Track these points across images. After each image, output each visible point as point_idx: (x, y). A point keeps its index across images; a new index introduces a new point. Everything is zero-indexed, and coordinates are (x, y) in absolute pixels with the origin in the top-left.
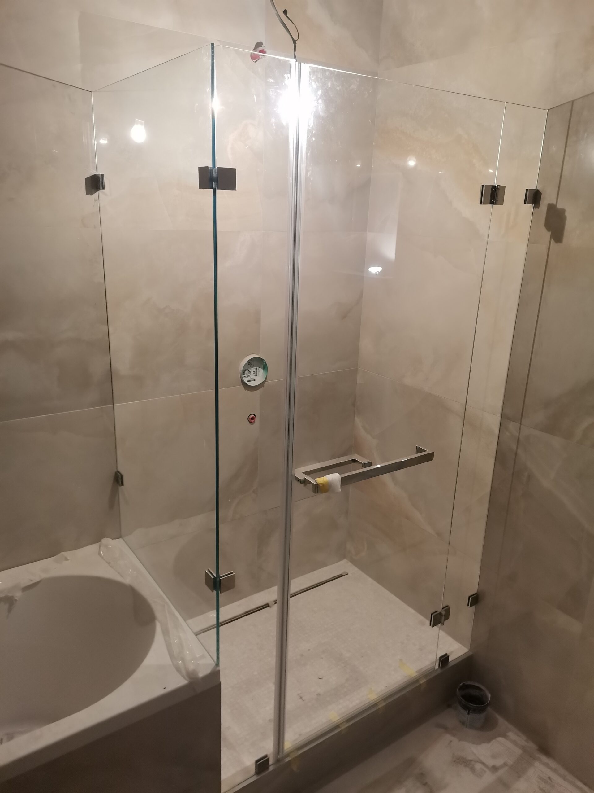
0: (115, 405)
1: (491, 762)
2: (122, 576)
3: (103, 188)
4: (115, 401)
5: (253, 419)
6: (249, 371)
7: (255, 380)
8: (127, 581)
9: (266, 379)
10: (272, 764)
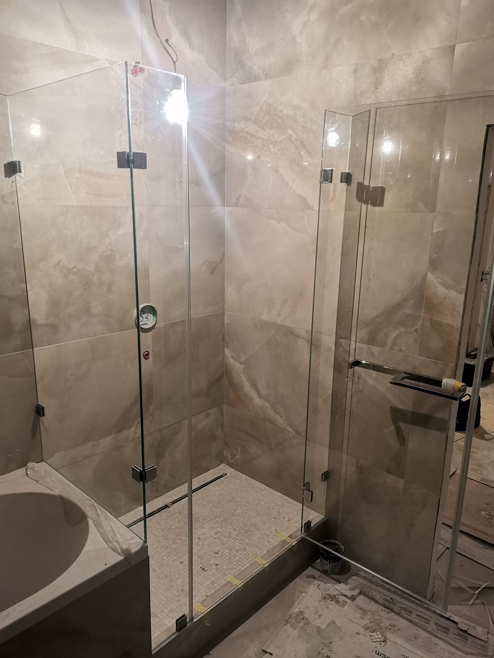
0: (34, 349)
1: (350, 594)
2: (51, 490)
3: (20, 172)
4: (34, 347)
5: (147, 355)
6: (142, 317)
7: (147, 324)
8: (56, 492)
9: (156, 322)
10: (189, 622)
